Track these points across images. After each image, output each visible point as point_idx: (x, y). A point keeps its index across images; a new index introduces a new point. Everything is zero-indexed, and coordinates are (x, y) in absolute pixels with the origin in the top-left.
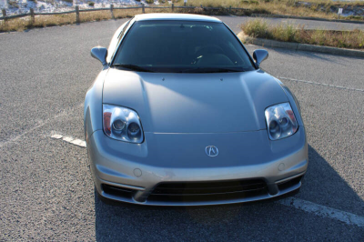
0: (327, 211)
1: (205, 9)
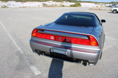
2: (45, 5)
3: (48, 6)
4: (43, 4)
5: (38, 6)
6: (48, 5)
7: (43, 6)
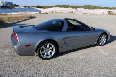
2: (111, 13)
3: (114, 15)
4: (108, 11)
5: (102, 14)
6: (114, 13)
7: (108, 14)
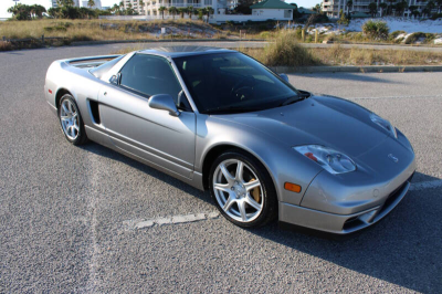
0: (418, 185)
1: (13, 43)
